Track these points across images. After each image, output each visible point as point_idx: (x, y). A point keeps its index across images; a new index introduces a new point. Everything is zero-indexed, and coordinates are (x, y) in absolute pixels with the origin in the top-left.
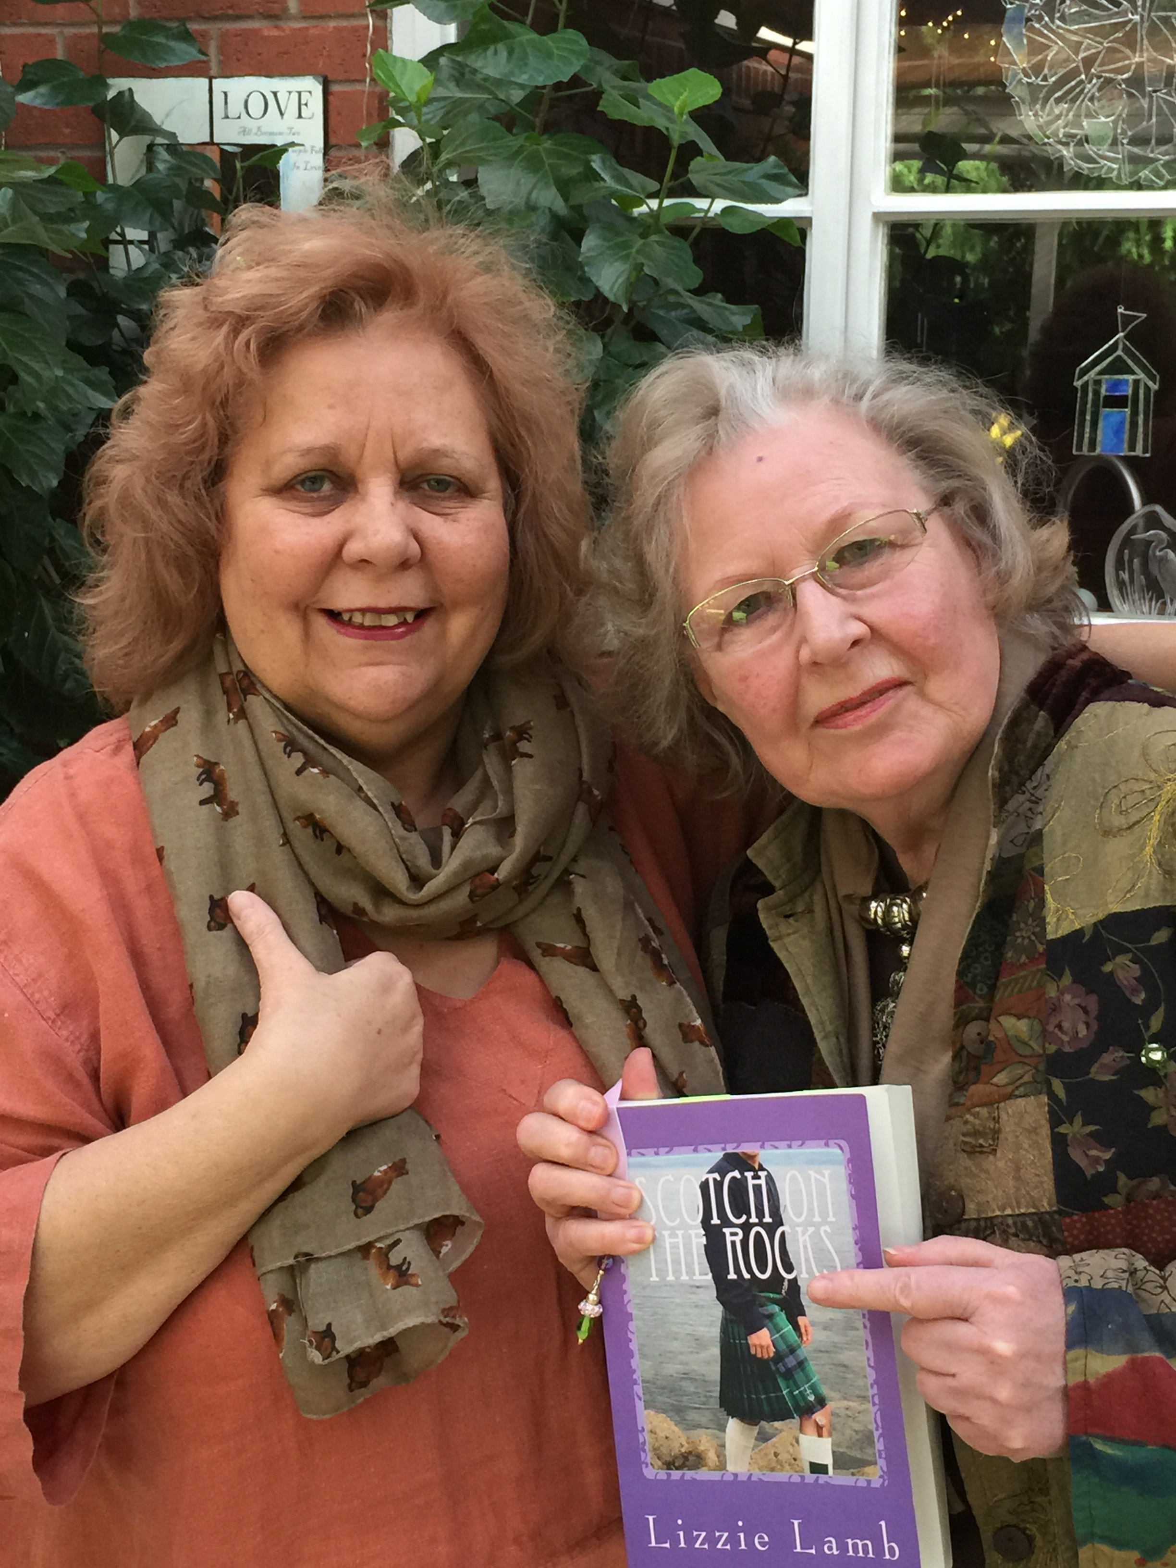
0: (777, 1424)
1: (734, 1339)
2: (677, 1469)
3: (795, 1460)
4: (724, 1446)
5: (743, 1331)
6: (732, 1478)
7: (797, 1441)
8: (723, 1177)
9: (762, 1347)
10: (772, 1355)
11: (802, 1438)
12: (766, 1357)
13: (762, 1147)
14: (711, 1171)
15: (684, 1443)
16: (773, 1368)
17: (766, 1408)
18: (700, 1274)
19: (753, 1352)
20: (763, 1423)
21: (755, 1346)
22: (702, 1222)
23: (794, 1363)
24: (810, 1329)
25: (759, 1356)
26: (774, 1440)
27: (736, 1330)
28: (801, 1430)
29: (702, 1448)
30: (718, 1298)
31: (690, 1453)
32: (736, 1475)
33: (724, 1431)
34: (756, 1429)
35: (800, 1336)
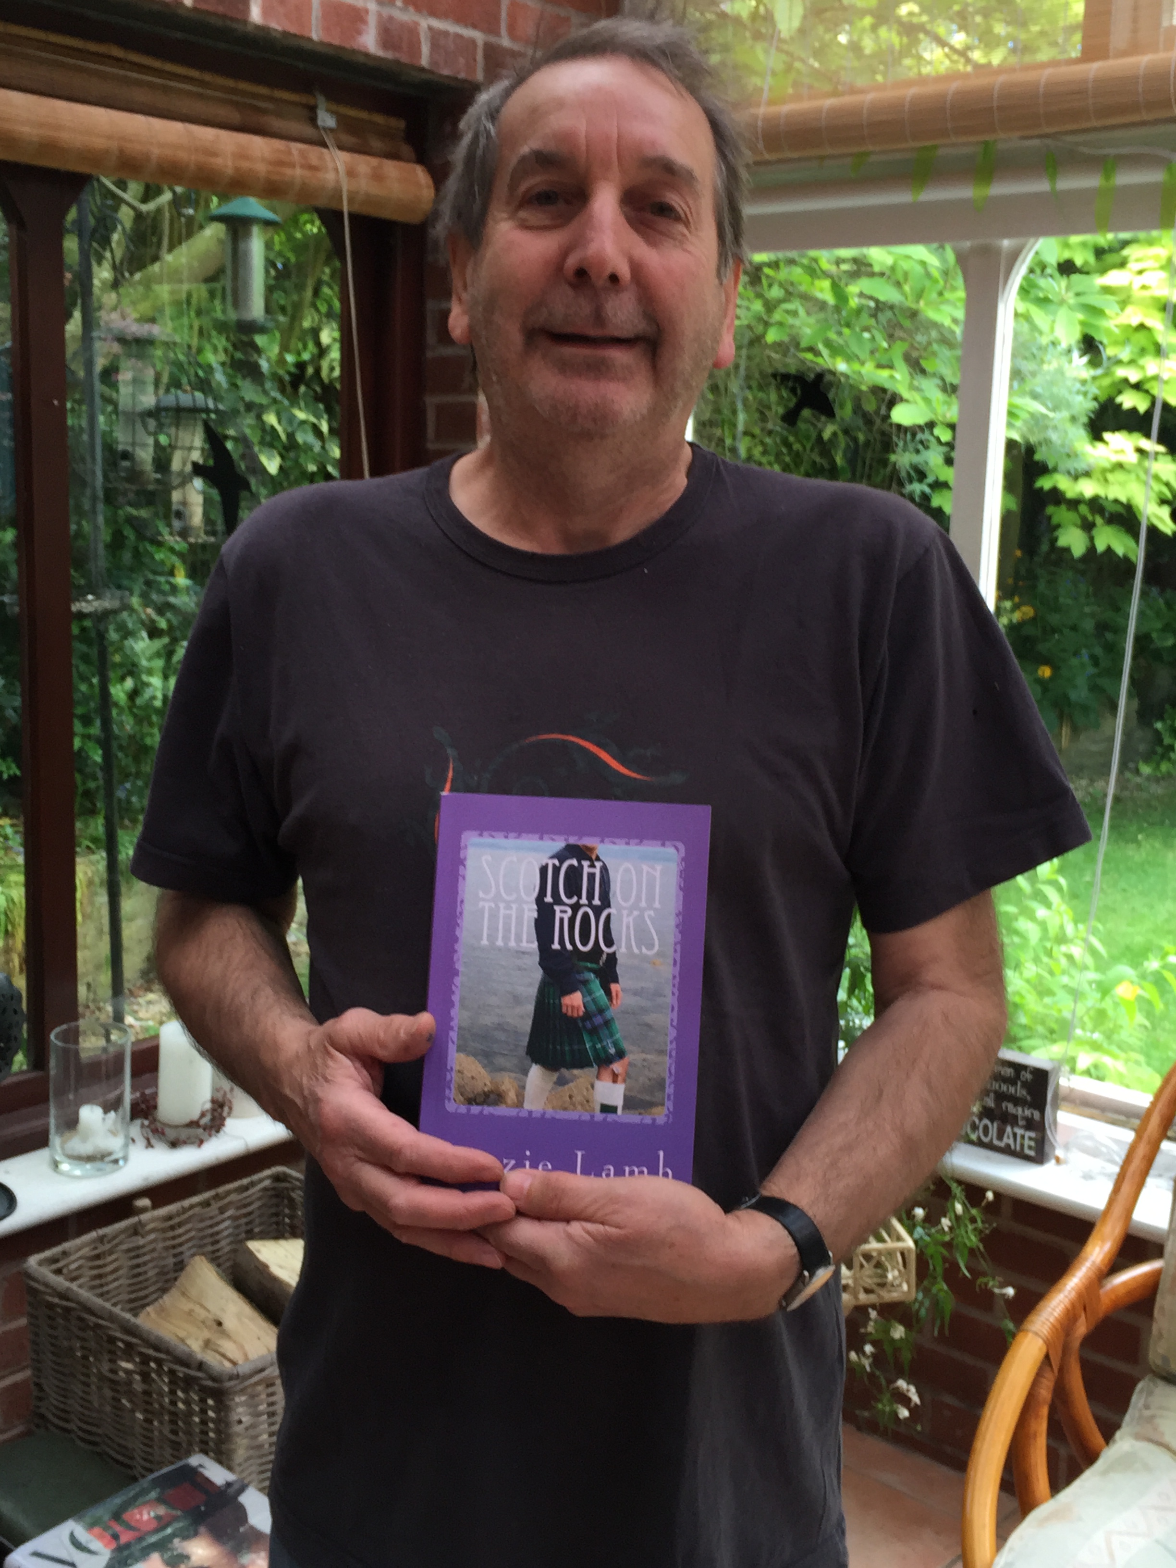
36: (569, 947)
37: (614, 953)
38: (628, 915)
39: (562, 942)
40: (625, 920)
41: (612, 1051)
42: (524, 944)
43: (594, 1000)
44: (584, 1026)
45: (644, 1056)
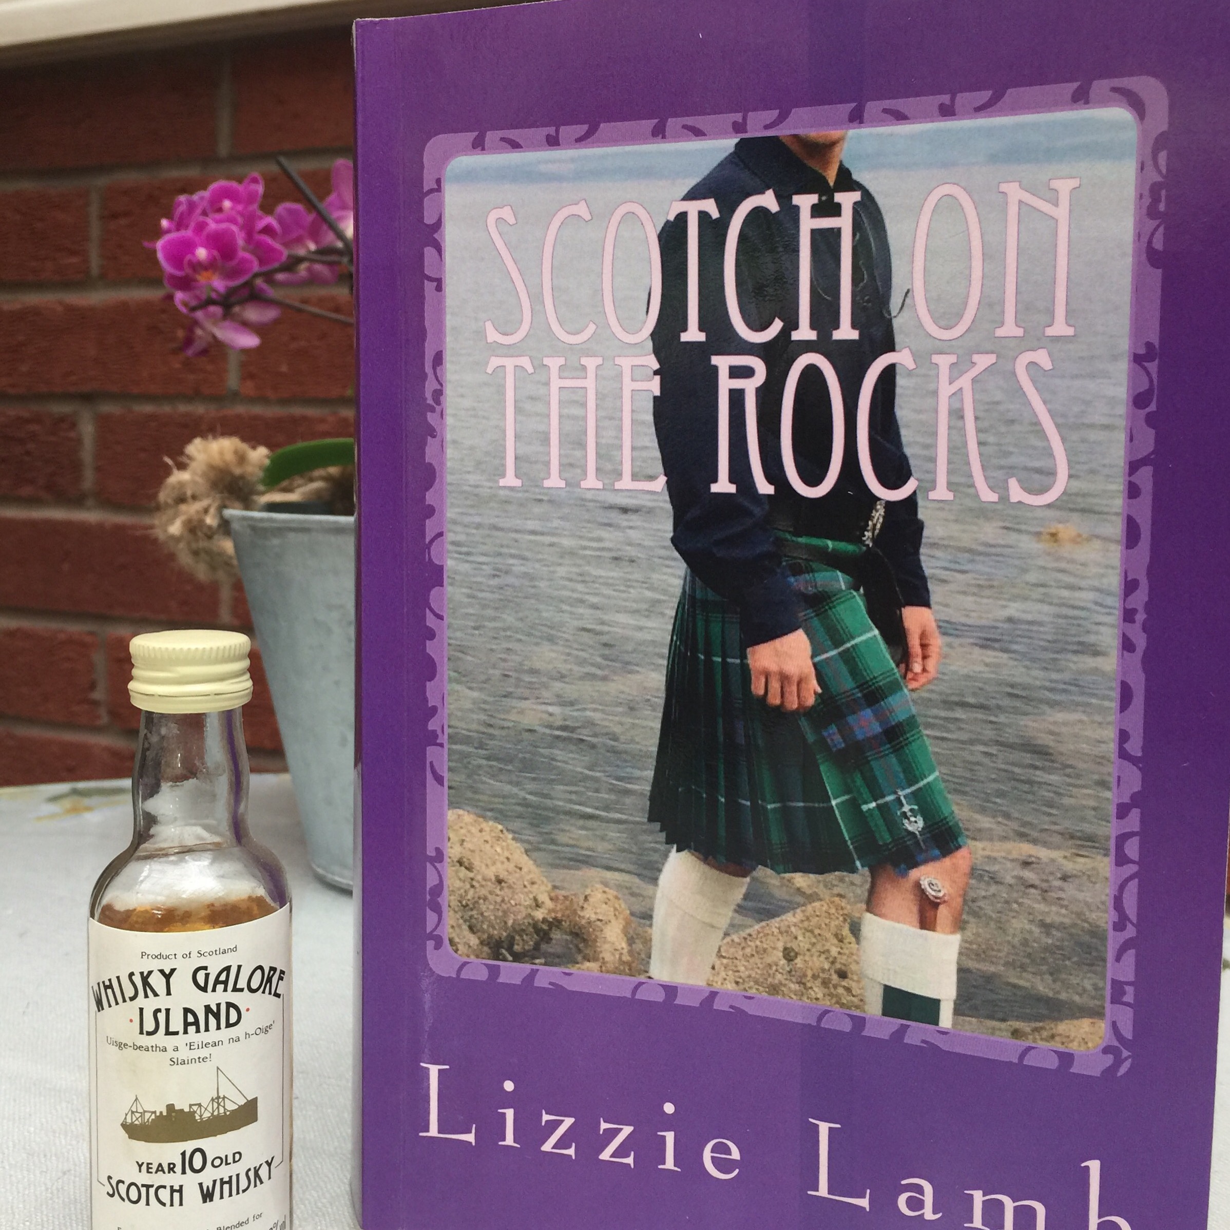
0: (800, 880)
1: (709, 654)
2: (518, 957)
3: (843, 975)
4: (647, 916)
5: (735, 634)
6: (659, 996)
7: (856, 929)
8: (728, 209)
9: (784, 678)
10: (810, 701)
11: (872, 924)
12: (793, 704)
13: (857, 118)
14: (693, 195)
15: (543, 898)
16: (811, 738)
17: (776, 836)
18: (635, 477)
19: (758, 688)
20: (763, 872)
21: (767, 675)
22: (655, 335)
23: (877, 728)
24: (937, 642)
25: (774, 700)
26: (789, 918)
27: (716, 628)
28: (872, 904)
29: (589, 914)
30: (676, 542)
31: (556, 923)
32: (671, 990)
33: (654, 881)
34: (740, 887)
35: (903, 657)
36: (765, 488)
37: (911, 503)
38: (956, 370)
39: (740, 472)
40: (945, 390)
41: (916, 825)
42: (626, 483)
43: (850, 659)
44: (823, 743)
45: (1026, 849)
